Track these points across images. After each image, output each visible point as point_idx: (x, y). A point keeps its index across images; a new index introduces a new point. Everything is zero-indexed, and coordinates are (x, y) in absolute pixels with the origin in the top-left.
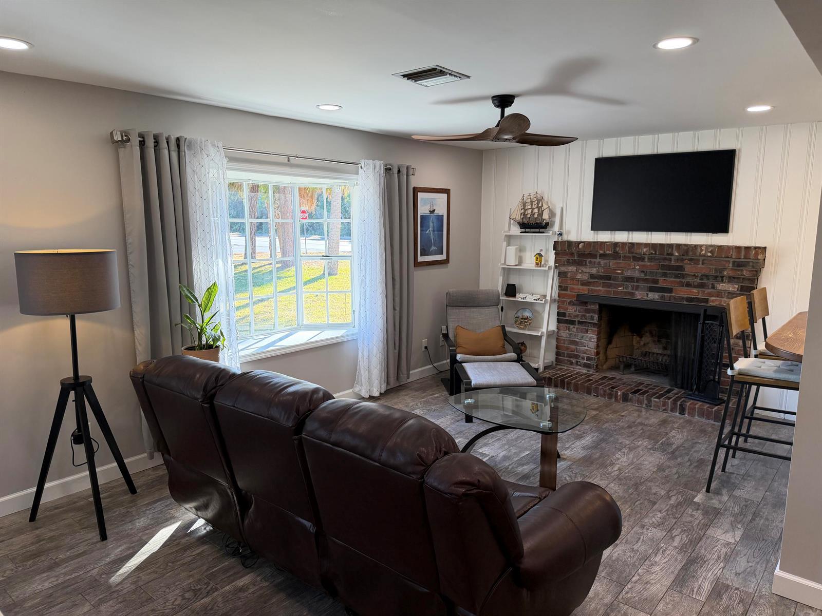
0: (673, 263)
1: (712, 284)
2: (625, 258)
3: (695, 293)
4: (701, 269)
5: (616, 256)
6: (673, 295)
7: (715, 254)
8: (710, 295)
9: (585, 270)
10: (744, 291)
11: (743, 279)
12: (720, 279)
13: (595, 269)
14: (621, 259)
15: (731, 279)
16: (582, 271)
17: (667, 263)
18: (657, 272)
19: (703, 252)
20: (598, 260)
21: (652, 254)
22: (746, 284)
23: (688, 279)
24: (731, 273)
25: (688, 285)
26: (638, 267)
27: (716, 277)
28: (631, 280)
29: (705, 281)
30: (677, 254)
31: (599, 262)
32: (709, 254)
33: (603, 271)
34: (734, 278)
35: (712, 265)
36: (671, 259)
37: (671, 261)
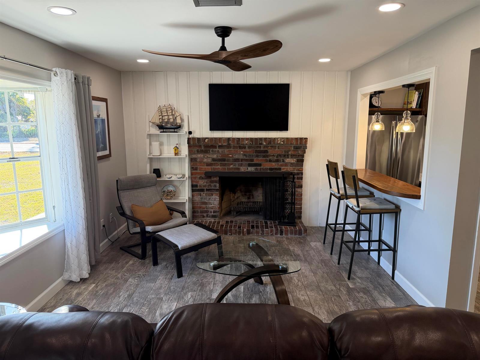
0: (262, 149)
1: (283, 160)
2: (234, 147)
3: (274, 165)
4: (277, 151)
5: (229, 146)
6: (262, 167)
7: (285, 143)
8: (282, 165)
9: (209, 156)
10: (299, 162)
11: (298, 155)
12: (287, 156)
13: (215, 155)
14: (232, 148)
15: (293, 156)
16: (207, 156)
17: (259, 149)
18: (253, 155)
19: (279, 142)
20: (217, 149)
21: (251, 144)
22: (300, 158)
23: (271, 158)
24: (293, 153)
25: (270, 161)
26: (242, 153)
27: (285, 155)
28: (238, 161)
29: (279, 158)
30: (265, 144)
31: (218, 151)
32: (282, 143)
33: (220, 156)
34: (294, 155)
35: (283, 149)
36: (261, 146)
37: (261, 148)
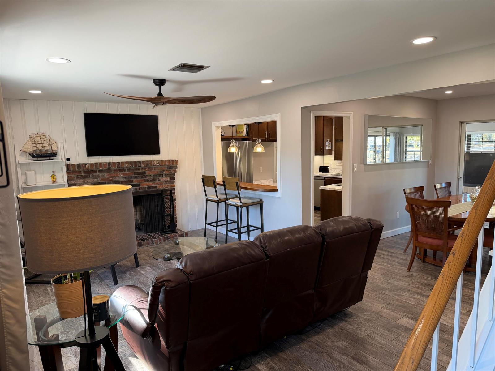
0: (140, 171)
1: (158, 179)
2: (114, 171)
3: (151, 184)
4: (154, 172)
5: (109, 170)
6: (141, 187)
7: (160, 164)
8: (158, 184)
10: (172, 180)
11: (171, 174)
12: (162, 176)
13: (96, 180)
14: (112, 172)
15: (166, 175)
17: (137, 171)
18: (132, 177)
19: (155, 164)
20: (98, 174)
21: (130, 167)
22: (172, 176)
23: (148, 178)
24: (167, 172)
25: (148, 181)
26: (122, 175)
27: (160, 175)
28: (118, 183)
29: (155, 178)
30: (143, 166)
32: (158, 165)
33: (101, 180)
34: (167, 174)
35: (158, 169)
37: (139, 170)
